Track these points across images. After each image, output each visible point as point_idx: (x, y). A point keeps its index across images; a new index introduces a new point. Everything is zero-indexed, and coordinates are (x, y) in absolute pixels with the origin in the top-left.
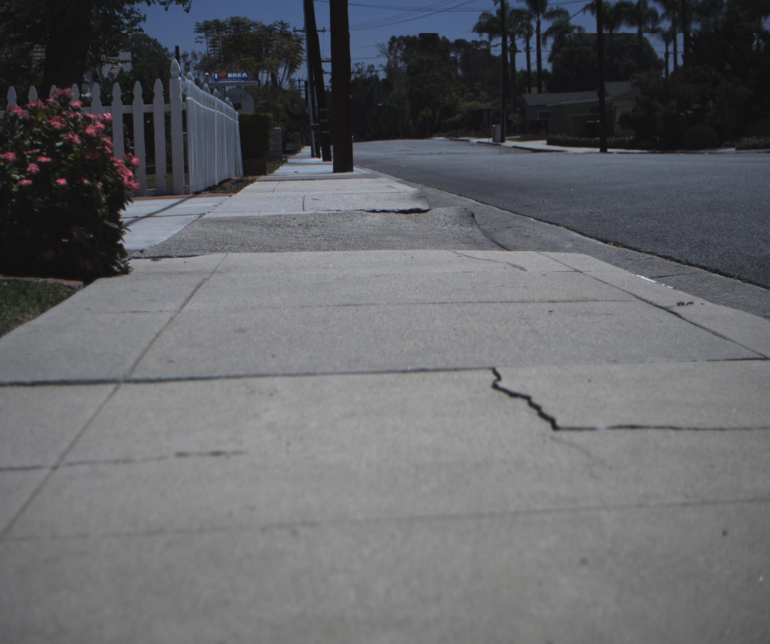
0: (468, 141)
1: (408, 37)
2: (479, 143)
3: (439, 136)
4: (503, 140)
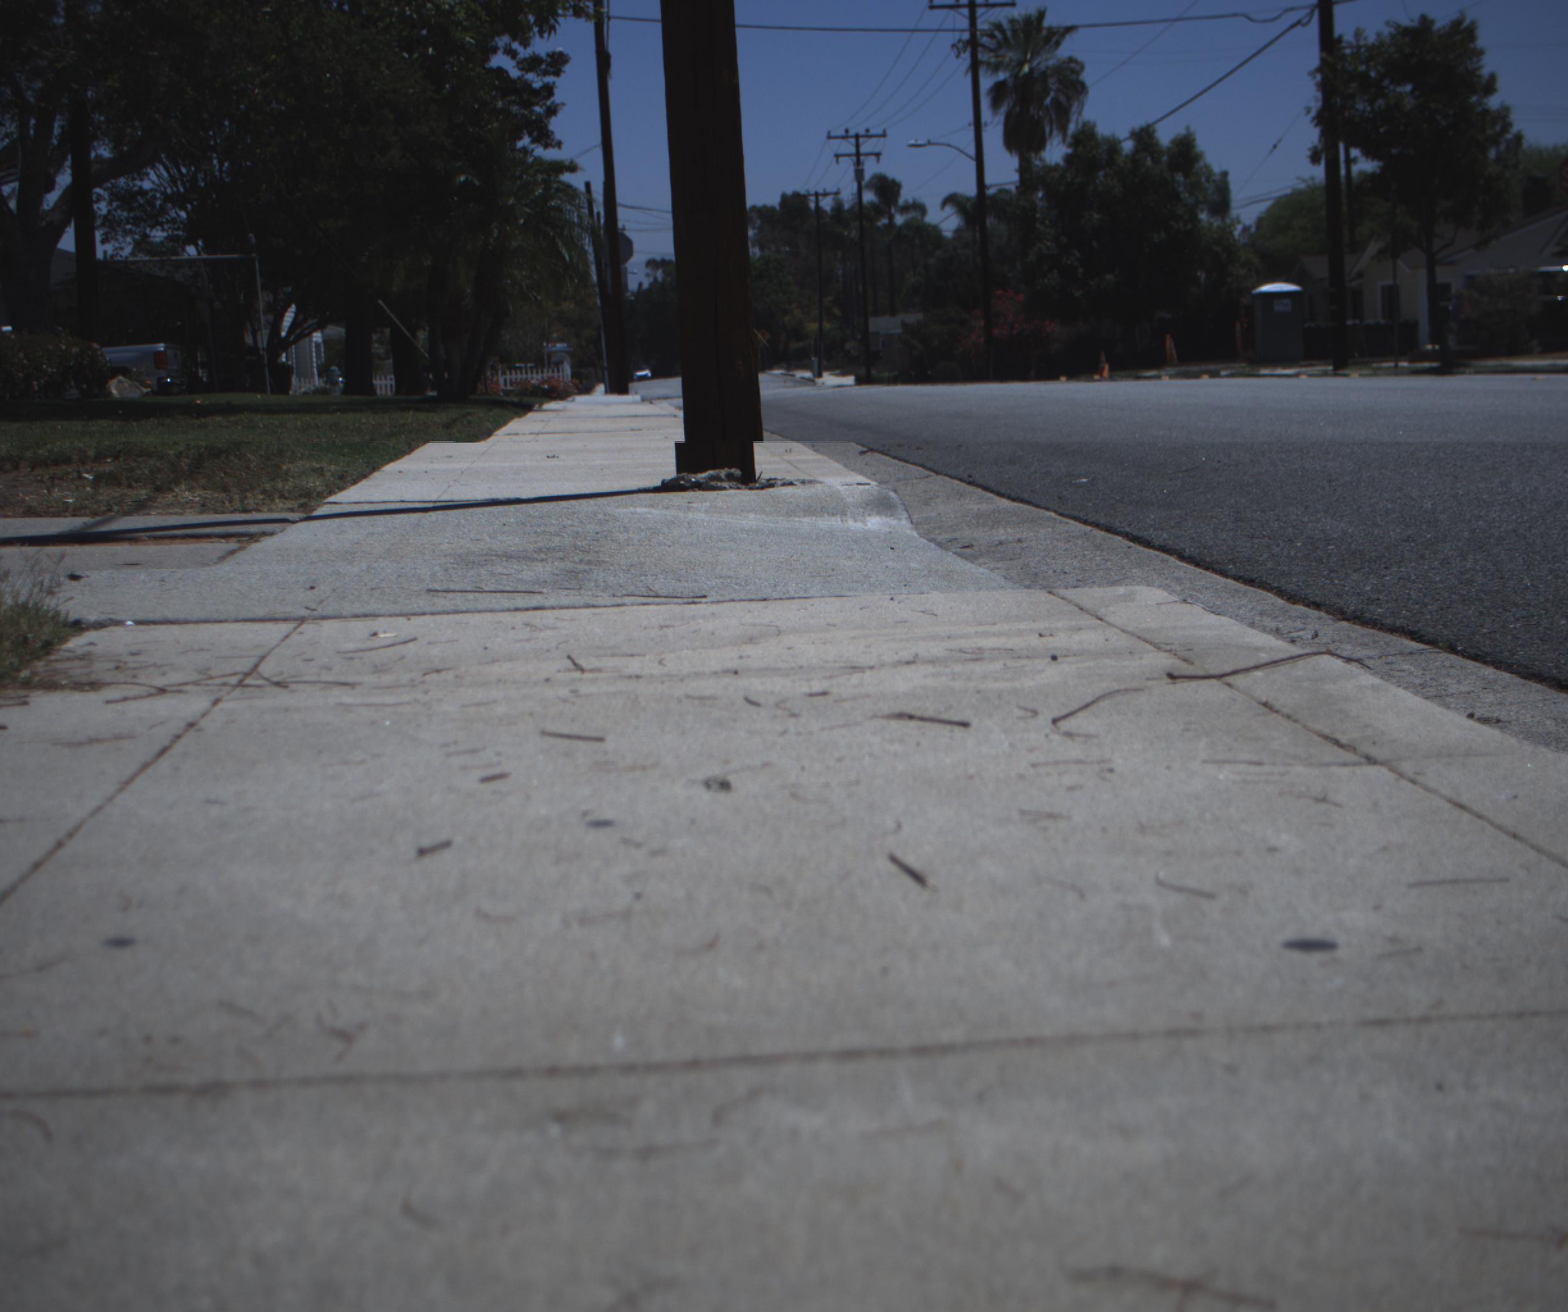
0: (793, 376)
1: (765, 207)
2: (802, 378)
3: (780, 368)
4: (820, 375)
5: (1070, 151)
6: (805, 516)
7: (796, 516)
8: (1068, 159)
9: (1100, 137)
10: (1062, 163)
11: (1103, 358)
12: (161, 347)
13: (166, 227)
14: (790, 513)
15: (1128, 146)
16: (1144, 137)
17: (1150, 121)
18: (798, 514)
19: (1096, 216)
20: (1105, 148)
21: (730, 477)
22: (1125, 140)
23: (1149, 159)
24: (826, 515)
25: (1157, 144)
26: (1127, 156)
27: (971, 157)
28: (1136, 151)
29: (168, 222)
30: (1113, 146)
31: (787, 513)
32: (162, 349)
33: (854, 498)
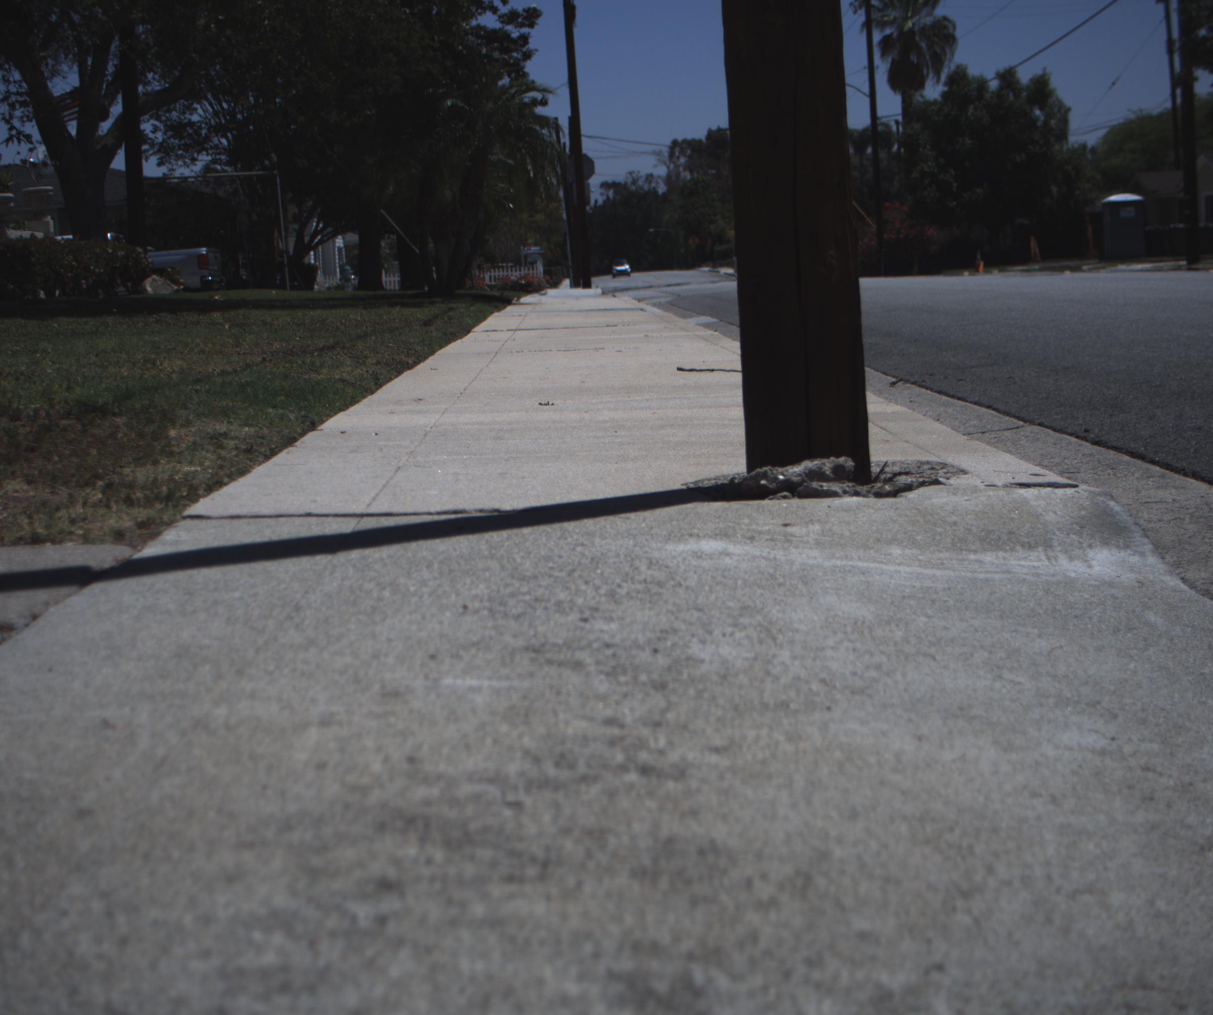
0: (718, 272)
1: (694, 140)
5: (946, 89)
6: (984, 550)
7: (970, 551)
8: (945, 95)
9: (971, 77)
10: (939, 99)
11: (979, 256)
12: (204, 251)
13: (210, 152)
14: (959, 544)
15: (994, 85)
16: (1007, 77)
17: (1013, 64)
18: (973, 548)
19: (969, 142)
20: (975, 85)
21: (839, 474)
22: (991, 80)
23: (1011, 94)
24: (1018, 548)
25: (1018, 82)
26: (993, 92)
27: (865, 94)
28: (1000, 88)
29: (212, 148)
30: (982, 84)
31: (954, 544)
32: (204, 252)
33: (1055, 513)
